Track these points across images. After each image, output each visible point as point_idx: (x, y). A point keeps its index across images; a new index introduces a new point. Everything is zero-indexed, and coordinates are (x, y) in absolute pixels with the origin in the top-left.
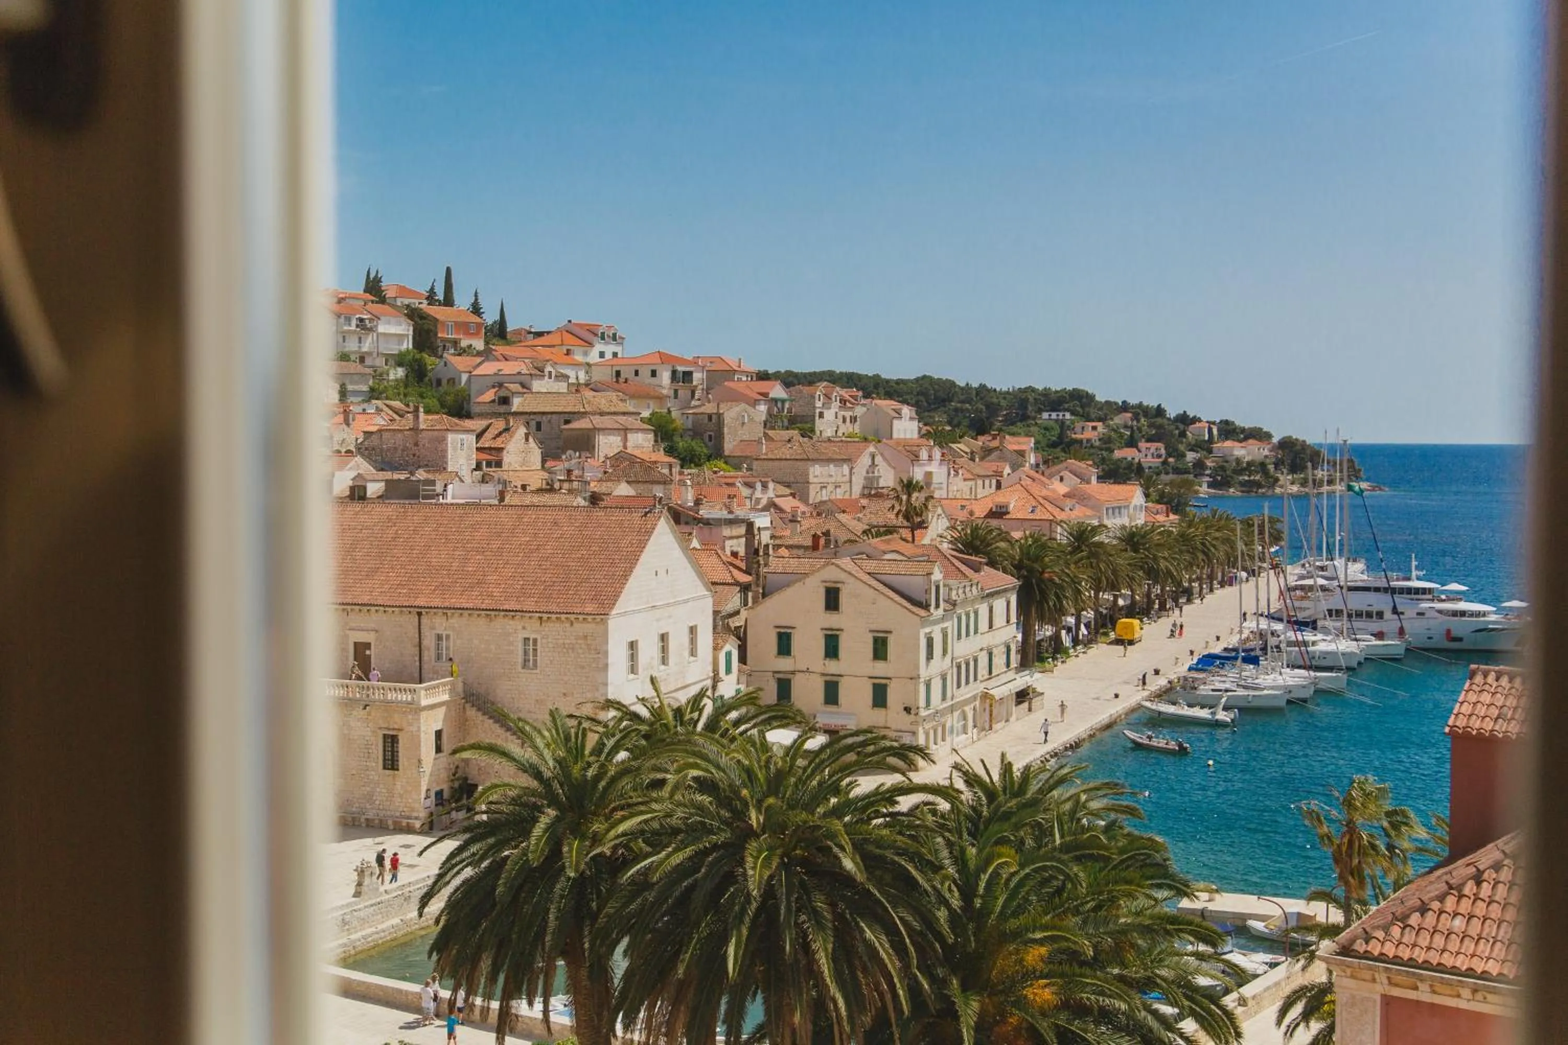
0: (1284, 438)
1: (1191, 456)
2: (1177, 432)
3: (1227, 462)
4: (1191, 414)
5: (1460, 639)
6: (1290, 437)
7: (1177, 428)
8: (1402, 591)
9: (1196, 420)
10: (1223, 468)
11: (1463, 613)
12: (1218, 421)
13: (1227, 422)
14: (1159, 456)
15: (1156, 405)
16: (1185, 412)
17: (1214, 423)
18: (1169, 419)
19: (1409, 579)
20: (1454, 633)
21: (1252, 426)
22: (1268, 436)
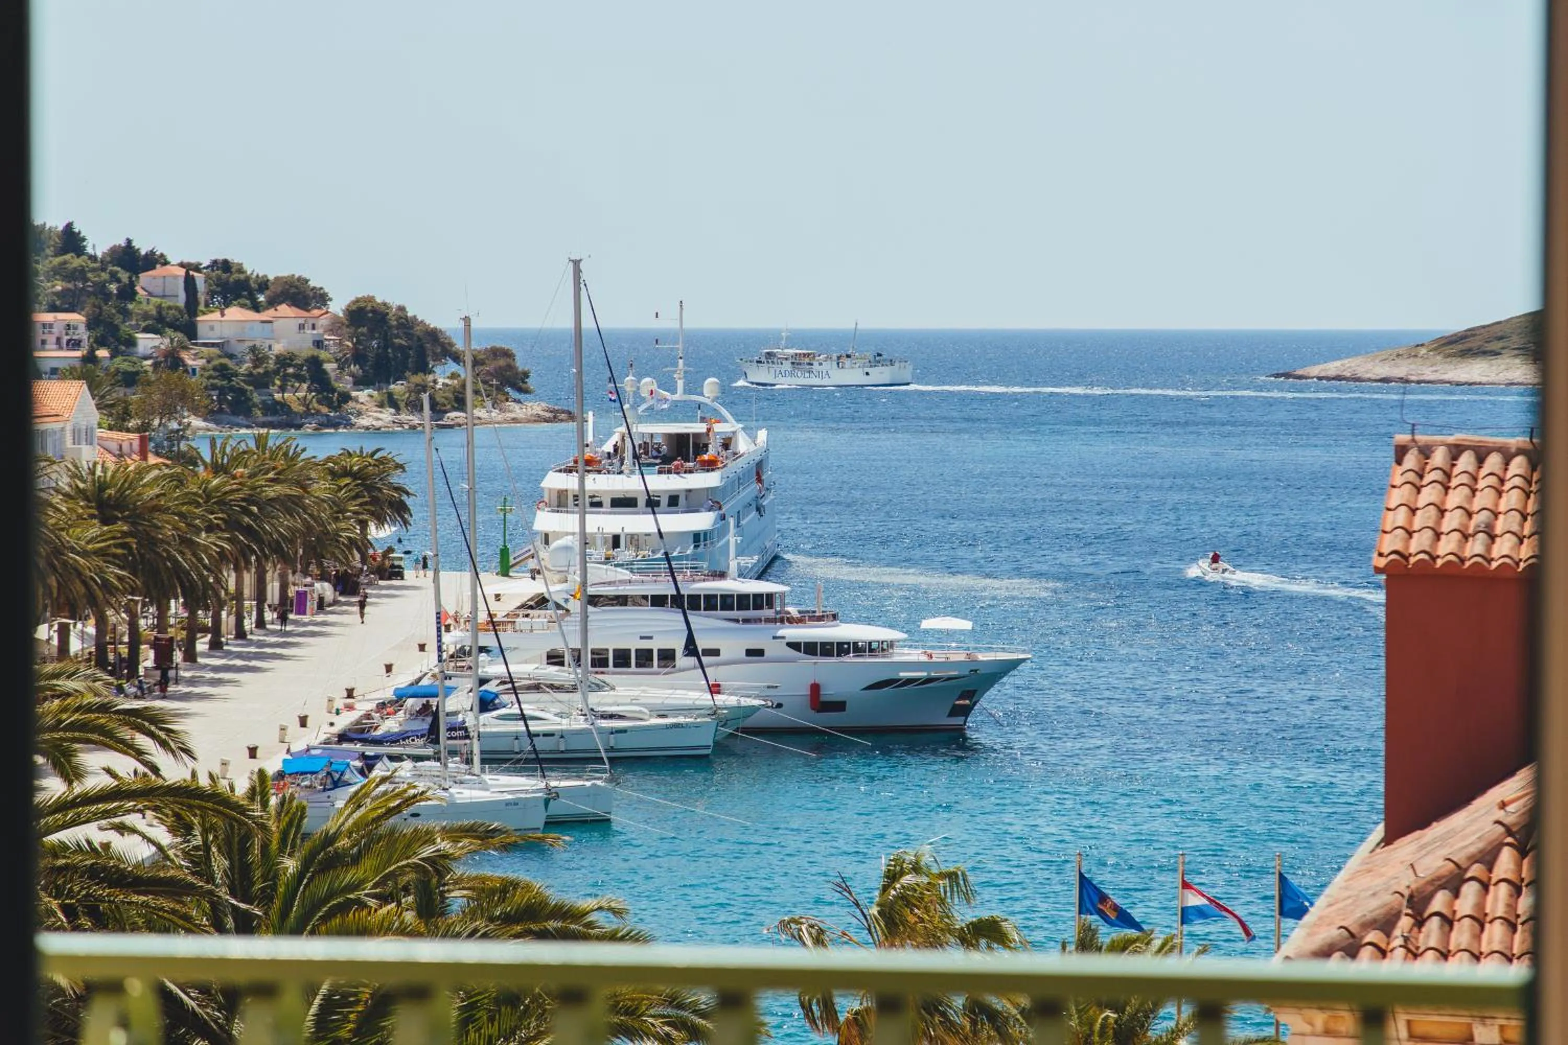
0: (358, 301)
1: (147, 342)
2: (113, 288)
3: (231, 356)
4: (143, 247)
5: (839, 706)
6: (371, 299)
7: (114, 277)
8: (711, 602)
9: (152, 261)
10: (223, 371)
11: (843, 648)
12: (206, 263)
13: (226, 266)
14: (75, 344)
15: (60, 228)
16: (129, 241)
17: (197, 268)
18: (93, 258)
19: (722, 575)
20: (829, 693)
21: (284, 273)
22: (322, 298)
